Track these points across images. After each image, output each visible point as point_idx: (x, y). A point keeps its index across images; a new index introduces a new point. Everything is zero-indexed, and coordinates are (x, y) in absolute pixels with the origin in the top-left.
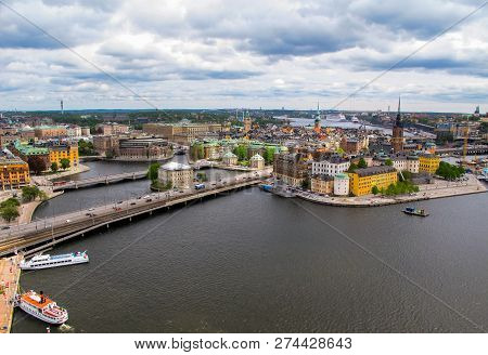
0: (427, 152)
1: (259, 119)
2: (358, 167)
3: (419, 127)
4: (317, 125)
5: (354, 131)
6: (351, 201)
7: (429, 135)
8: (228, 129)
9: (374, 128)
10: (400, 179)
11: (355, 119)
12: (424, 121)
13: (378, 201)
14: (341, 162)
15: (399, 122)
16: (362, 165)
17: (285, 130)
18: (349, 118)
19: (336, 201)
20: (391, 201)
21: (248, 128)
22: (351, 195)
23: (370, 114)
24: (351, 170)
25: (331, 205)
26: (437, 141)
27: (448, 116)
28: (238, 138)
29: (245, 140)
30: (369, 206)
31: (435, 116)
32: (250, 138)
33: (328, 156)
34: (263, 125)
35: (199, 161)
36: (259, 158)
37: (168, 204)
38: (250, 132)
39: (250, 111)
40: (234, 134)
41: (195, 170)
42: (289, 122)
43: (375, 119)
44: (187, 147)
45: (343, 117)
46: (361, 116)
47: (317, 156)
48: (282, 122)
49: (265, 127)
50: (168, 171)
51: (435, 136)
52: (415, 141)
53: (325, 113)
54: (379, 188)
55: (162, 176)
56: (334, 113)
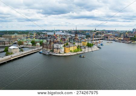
0: (84, 40)
1: (38, 33)
2: (66, 45)
3: (81, 34)
4: (54, 34)
5: (65, 35)
6: (65, 54)
7: (84, 36)
8: (29, 36)
9: (70, 35)
10: (78, 48)
11: (65, 32)
12: (83, 32)
13: (72, 54)
14: (61, 44)
15: (77, 32)
16: (67, 45)
17: (46, 36)
18: (63, 32)
19: (61, 55)
20: (76, 54)
21: (35, 36)
22: (65, 53)
23: (69, 31)
24: (64, 46)
25: (60, 56)
26: (86, 37)
27: (89, 31)
28: (32, 38)
29: (34, 39)
30: (70, 55)
31: (86, 31)
32: (36, 38)
33: (58, 42)
34: (39, 34)
35: (21, 46)
36: (38, 44)
37: (11, 59)
38: (36, 37)
39: (35, 30)
40: (31, 37)
41: (20, 48)
42: (47, 34)
43: (70, 32)
44: (17, 42)
45: (61, 32)
46: (66, 31)
47: (55, 43)
48: (44, 34)
49: (39, 35)
50: (11, 49)
51: (86, 36)
52: (81, 37)
53: (57, 31)
54: (72, 50)
55: (9, 50)
56: (59, 31)
